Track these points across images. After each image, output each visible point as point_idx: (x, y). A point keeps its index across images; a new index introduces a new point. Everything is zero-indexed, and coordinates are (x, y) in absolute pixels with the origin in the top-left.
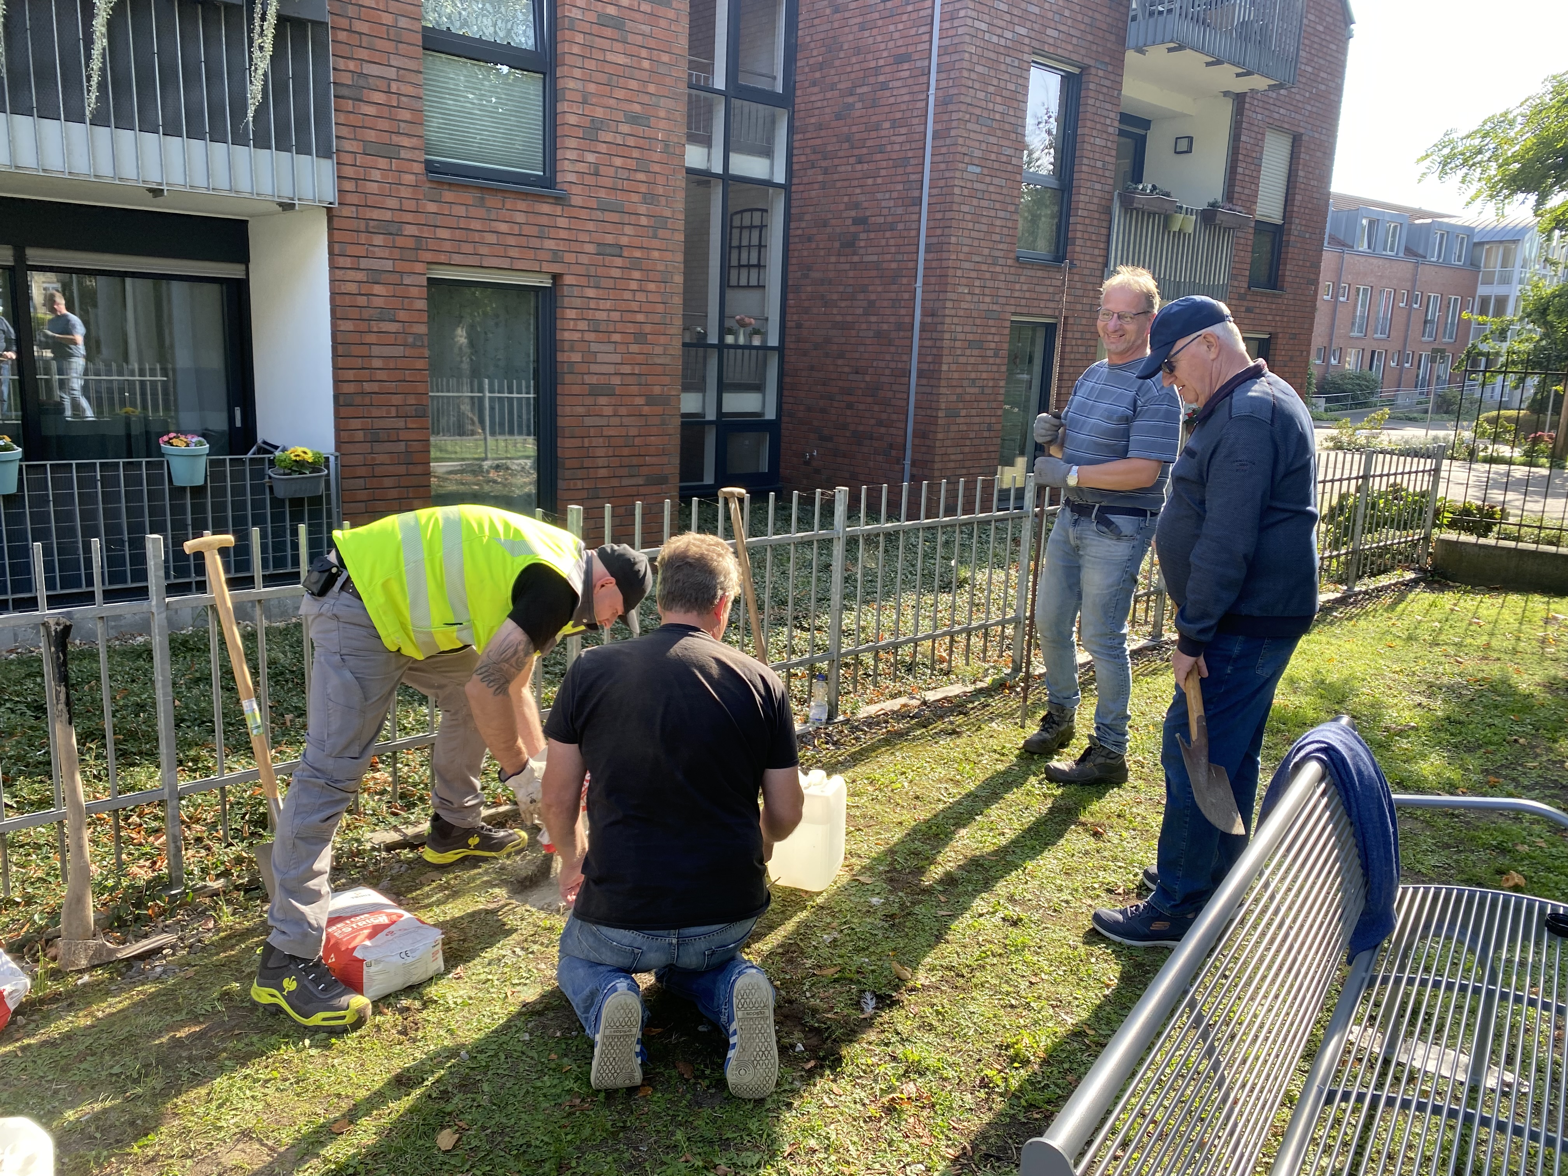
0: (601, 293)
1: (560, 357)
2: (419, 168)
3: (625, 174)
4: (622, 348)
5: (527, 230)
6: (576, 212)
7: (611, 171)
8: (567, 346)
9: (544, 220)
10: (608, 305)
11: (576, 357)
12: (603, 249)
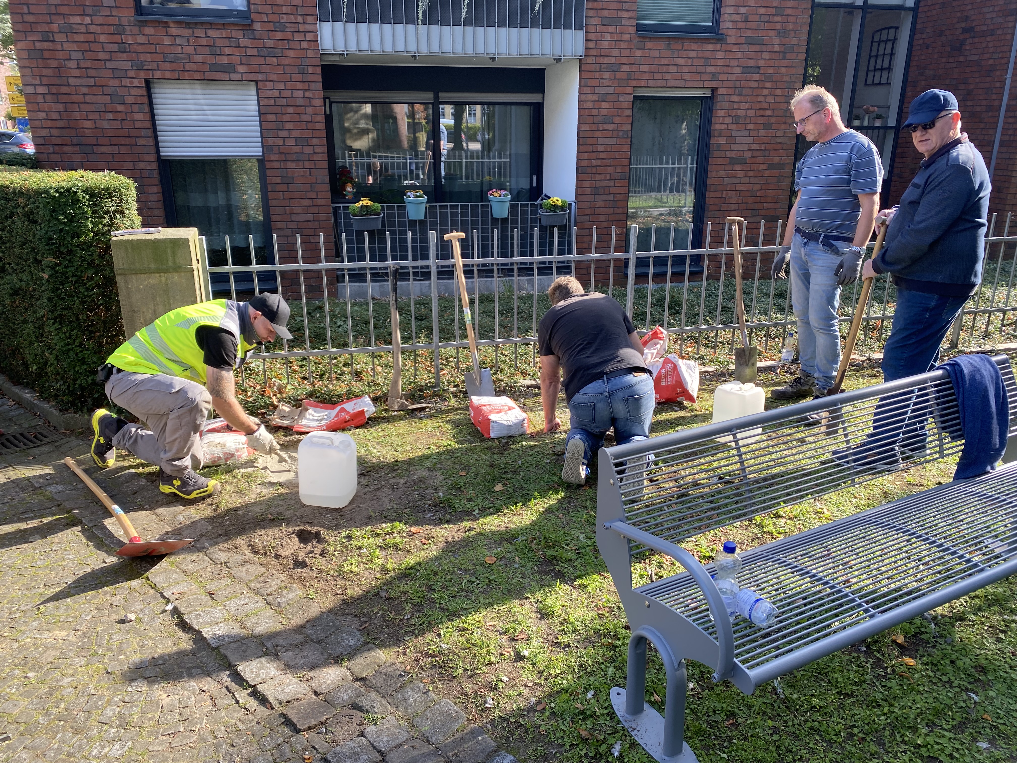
0: (742, 99)
1: (713, 141)
2: (633, 30)
3: (766, 18)
4: (753, 133)
5: (696, 62)
6: (729, 47)
7: (756, 18)
8: (716, 134)
9: (708, 55)
10: (747, 106)
11: (722, 140)
12: (746, 70)
